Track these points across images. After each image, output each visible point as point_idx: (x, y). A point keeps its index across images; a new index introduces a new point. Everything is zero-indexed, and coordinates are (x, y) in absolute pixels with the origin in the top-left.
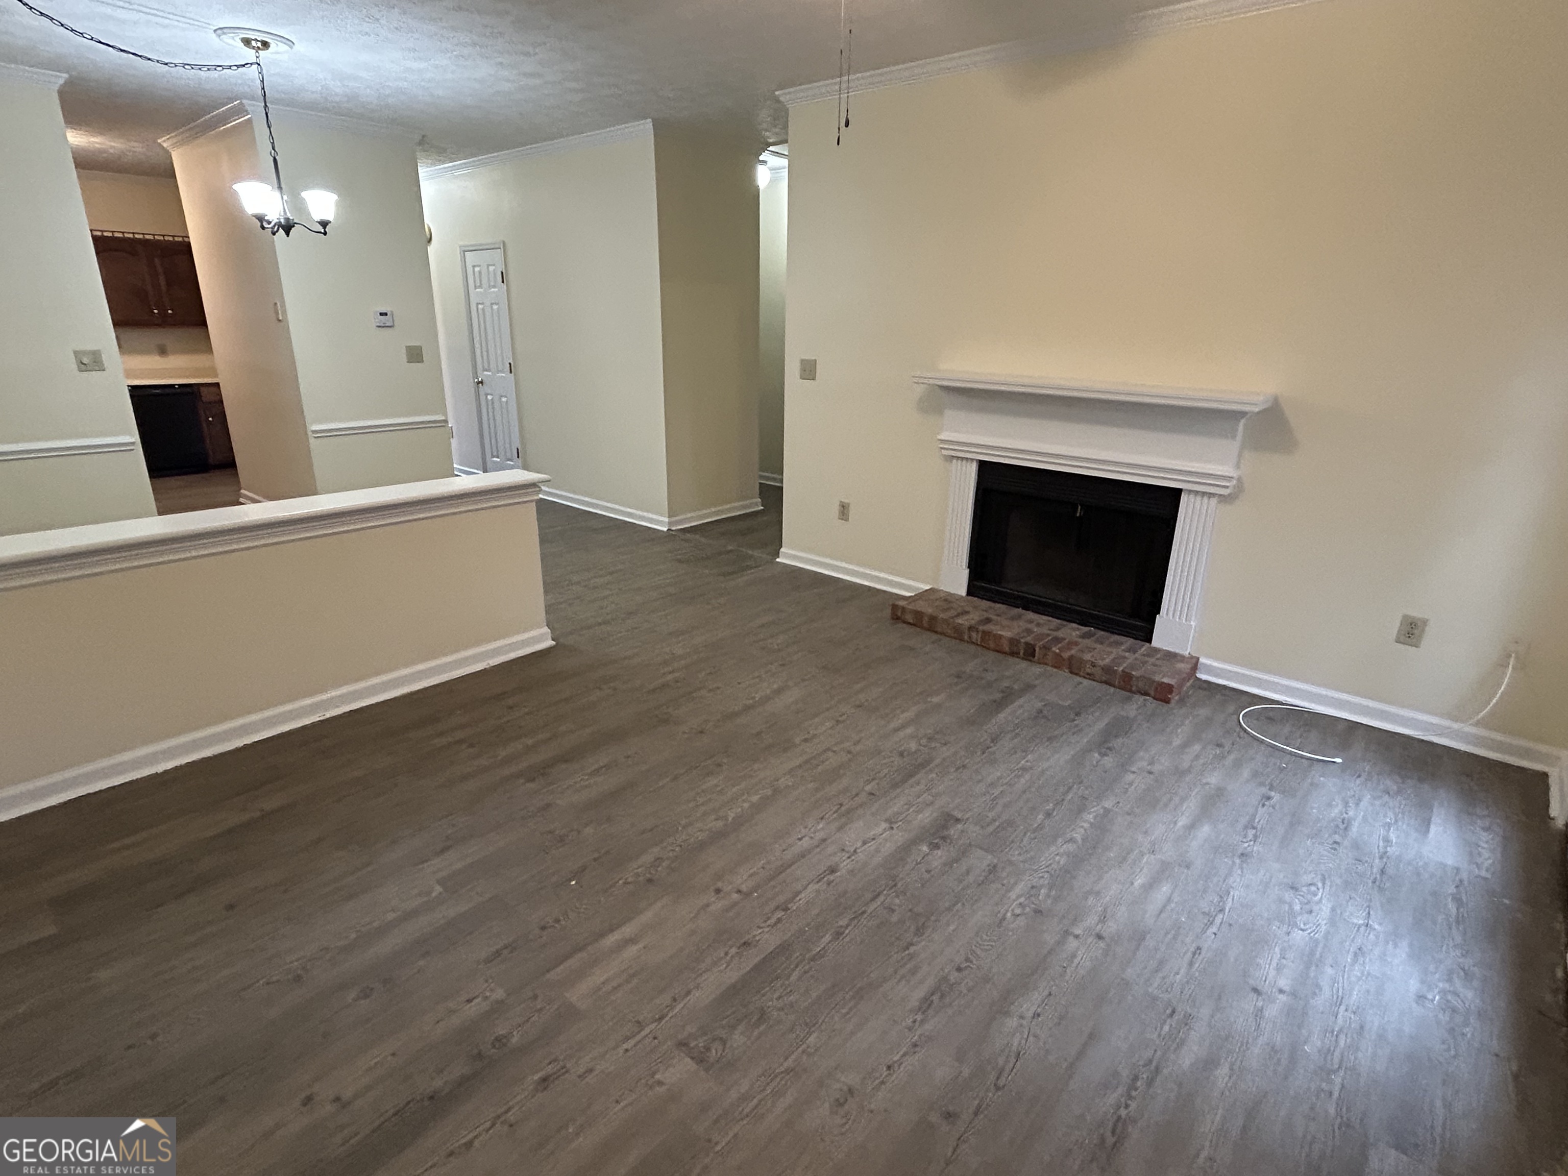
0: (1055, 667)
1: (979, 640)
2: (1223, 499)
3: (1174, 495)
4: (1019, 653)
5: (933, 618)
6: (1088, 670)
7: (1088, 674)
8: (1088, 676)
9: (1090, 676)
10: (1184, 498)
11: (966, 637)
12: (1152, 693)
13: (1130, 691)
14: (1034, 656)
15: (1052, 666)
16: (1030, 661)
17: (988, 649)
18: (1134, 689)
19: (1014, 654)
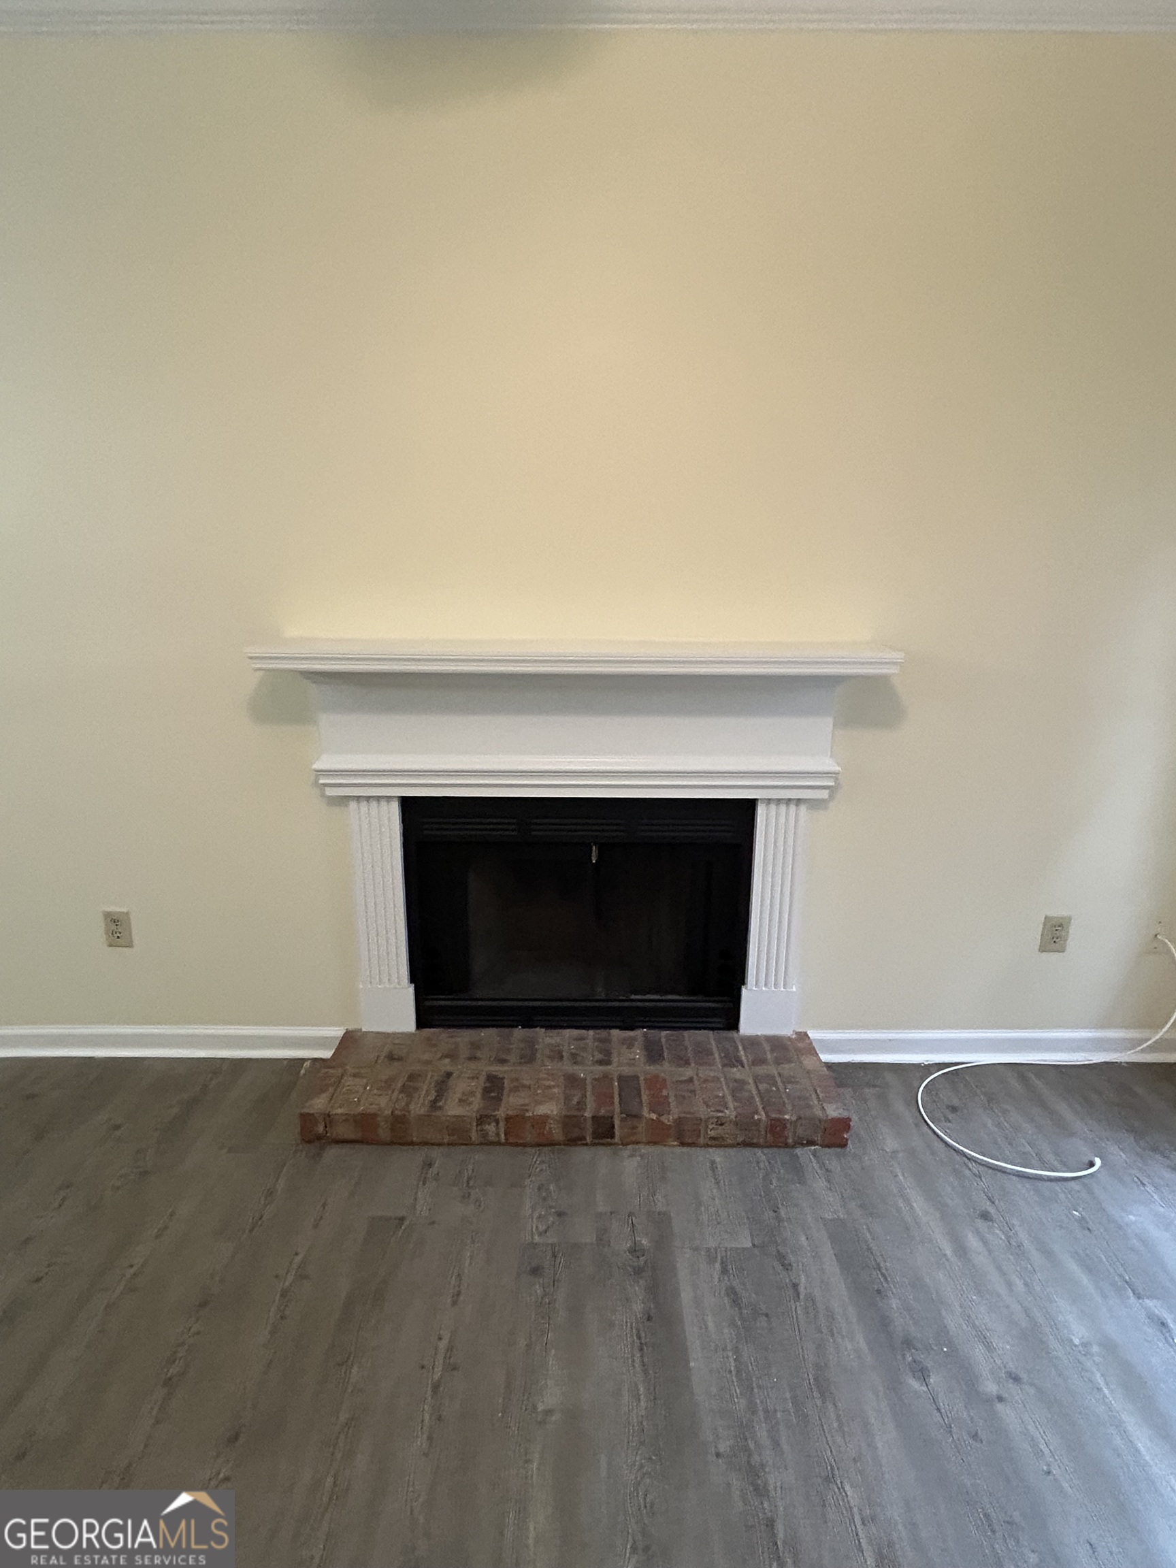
0: (655, 1143)
1: (503, 1136)
2: (814, 804)
3: (745, 810)
4: (585, 1139)
5: (399, 1121)
6: (712, 1133)
7: (713, 1138)
8: (714, 1142)
9: (718, 1142)
10: (761, 811)
11: (474, 1136)
12: (818, 1138)
13: (786, 1146)
14: (613, 1137)
15: (648, 1143)
16: (611, 1144)
17: (524, 1145)
18: (790, 1141)
19: (574, 1141)
